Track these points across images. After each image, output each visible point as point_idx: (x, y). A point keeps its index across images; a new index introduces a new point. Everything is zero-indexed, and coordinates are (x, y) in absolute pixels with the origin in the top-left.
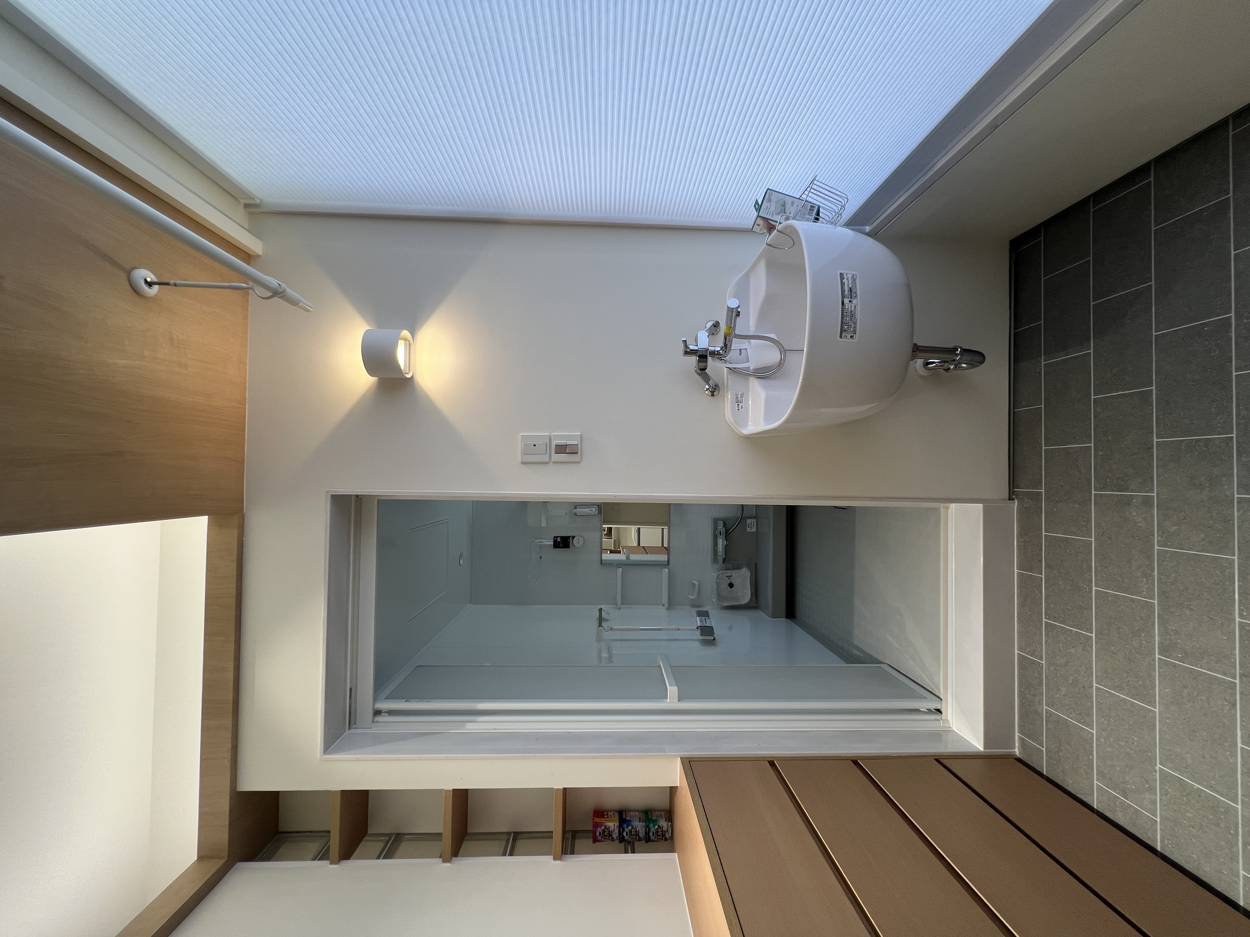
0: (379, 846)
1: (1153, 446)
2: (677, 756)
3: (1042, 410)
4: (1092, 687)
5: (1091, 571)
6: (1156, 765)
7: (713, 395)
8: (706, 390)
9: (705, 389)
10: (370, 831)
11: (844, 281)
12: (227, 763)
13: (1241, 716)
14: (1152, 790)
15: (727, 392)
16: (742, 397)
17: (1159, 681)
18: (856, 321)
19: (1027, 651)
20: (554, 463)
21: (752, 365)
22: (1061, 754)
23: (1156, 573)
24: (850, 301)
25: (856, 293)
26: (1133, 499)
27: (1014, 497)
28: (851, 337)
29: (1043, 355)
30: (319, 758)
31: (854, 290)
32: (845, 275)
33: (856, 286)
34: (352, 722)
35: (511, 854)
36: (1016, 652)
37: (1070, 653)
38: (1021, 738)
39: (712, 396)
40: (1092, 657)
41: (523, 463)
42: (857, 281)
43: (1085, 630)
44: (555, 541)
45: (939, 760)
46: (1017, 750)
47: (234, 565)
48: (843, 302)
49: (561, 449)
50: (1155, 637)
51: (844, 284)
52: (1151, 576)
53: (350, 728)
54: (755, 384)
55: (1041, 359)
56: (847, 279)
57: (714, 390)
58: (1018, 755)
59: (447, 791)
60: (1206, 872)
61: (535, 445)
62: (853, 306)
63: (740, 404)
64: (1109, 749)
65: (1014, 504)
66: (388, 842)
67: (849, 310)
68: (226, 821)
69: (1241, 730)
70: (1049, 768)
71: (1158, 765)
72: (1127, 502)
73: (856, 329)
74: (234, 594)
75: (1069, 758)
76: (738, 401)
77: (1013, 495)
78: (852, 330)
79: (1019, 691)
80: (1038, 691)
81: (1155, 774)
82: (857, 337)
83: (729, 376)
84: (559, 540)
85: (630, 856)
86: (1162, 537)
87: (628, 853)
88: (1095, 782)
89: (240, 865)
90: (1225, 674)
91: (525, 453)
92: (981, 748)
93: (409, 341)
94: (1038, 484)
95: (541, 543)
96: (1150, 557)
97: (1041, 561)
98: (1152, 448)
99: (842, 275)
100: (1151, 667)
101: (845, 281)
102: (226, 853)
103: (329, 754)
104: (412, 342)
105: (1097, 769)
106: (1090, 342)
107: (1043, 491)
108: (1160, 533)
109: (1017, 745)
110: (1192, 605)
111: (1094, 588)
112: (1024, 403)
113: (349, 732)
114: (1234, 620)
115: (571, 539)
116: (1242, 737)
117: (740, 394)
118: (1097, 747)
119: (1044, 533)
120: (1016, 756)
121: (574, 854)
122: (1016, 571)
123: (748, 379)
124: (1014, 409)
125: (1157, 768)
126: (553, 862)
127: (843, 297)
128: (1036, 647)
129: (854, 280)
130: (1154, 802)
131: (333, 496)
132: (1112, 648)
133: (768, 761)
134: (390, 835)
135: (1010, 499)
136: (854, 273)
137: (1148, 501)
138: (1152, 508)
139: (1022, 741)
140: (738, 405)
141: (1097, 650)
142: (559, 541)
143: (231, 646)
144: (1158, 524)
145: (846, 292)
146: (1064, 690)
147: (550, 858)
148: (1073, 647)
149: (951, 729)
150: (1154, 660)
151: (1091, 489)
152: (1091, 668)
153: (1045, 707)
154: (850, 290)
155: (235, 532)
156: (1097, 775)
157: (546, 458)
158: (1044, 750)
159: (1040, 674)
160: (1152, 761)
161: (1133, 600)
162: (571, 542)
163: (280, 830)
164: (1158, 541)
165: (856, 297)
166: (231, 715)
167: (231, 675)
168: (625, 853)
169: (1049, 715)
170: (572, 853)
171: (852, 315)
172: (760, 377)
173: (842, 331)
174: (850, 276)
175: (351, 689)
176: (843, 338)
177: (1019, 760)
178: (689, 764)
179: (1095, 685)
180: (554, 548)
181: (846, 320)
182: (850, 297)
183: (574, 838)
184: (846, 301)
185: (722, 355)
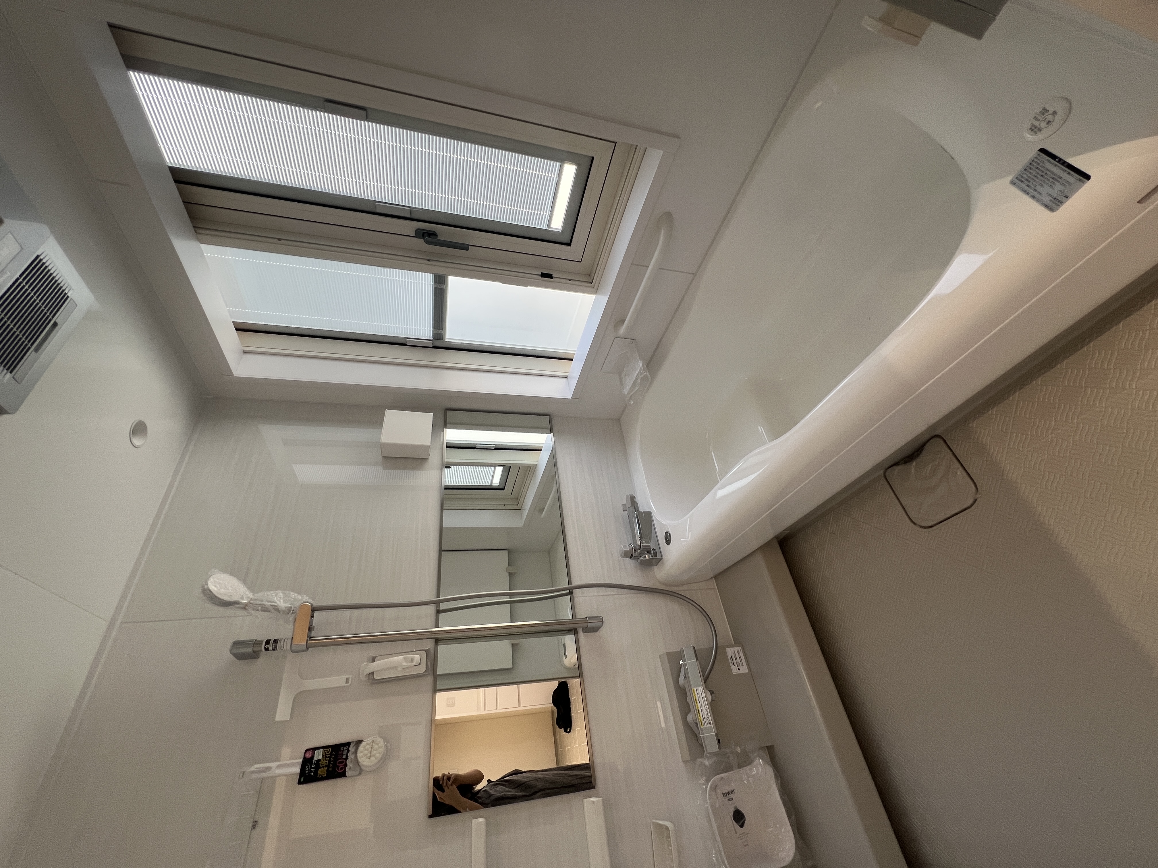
44: (307, 762)
84: (318, 755)
95: (264, 775)
115: (352, 749)
142: (319, 761)
162: (351, 756)
180: (300, 783)
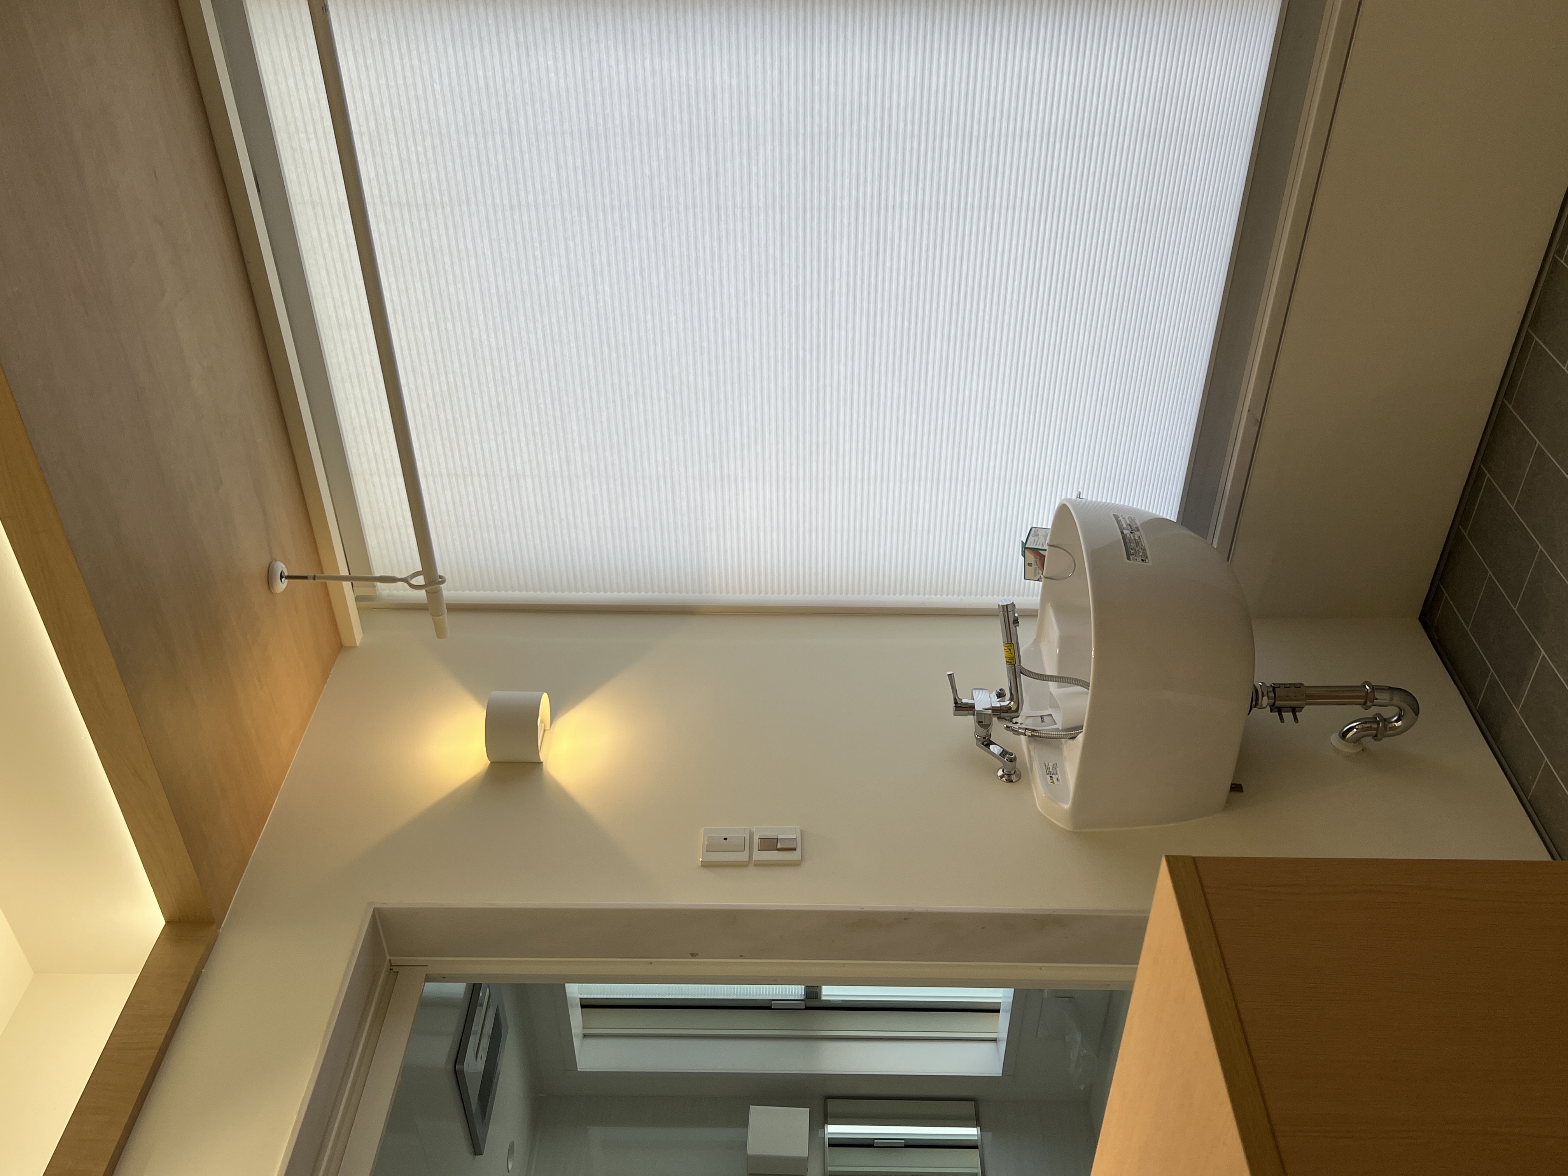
3: (1548, 765)
7: (1010, 781)
8: (1000, 778)
11: (1119, 519)
15: (1032, 768)
16: (1055, 768)
18: (1145, 547)
20: (755, 865)
21: (1059, 726)
24: (1132, 533)
28: (1143, 560)
29: (1512, 703)
32: (1120, 516)
39: (1010, 785)
41: (706, 865)
48: (1123, 533)
49: (769, 844)
55: (1514, 709)
57: (1012, 774)
61: (725, 839)
62: (1137, 536)
63: (1054, 776)
67: (1132, 538)
73: (1146, 553)
76: (1051, 773)
78: (1141, 554)
82: (1150, 561)
83: (1030, 746)
91: (708, 851)
99: (1116, 517)
106: (1536, 645)
112: (1530, 777)
117: (1051, 764)
123: (1059, 749)
127: (1122, 529)
131: (375, 909)
140: (1051, 777)
145: (1125, 526)
154: (1130, 526)
157: (743, 857)
165: (1138, 530)
171: (1138, 542)
173: (1129, 554)
174: (1126, 517)
176: (1132, 560)
181: (1131, 546)
182: (1131, 530)
184: (1127, 532)
185: (1012, 709)
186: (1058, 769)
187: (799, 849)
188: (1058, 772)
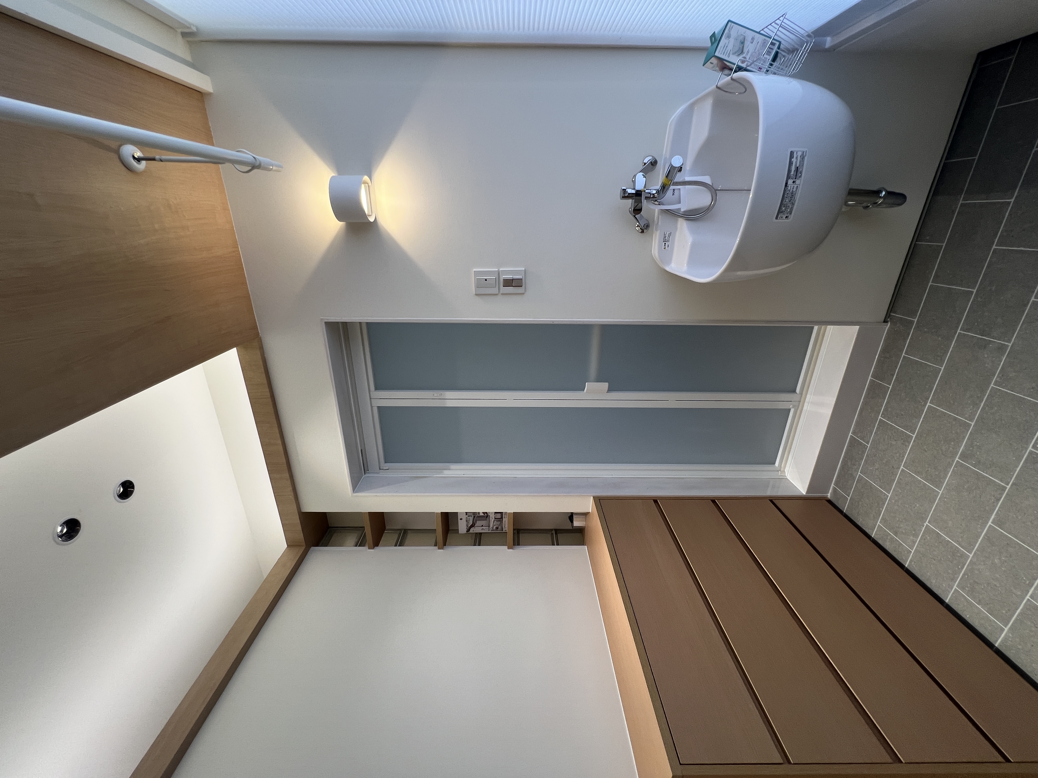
0: (395, 537)
1: (1028, 303)
2: (591, 496)
3: (942, 248)
4: (899, 468)
5: (931, 392)
6: (925, 522)
7: (643, 232)
8: (637, 227)
9: (637, 225)
10: (387, 528)
11: (792, 159)
12: (292, 497)
13: (1000, 507)
14: (916, 536)
15: (656, 230)
16: (669, 236)
17: (951, 475)
18: (795, 202)
19: (858, 435)
20: (502, 294)
21: (683, 207)
22: (860, 503)
23: (982, 404)
24: (794, 182)
25: (801, 173)
26: (989, 344)
27: (889, 319)
28: (787, 217)
29: (964, 193)
30: (350, 495)
31: (801, 170)
32: (795, 153)
33: (803, 165)
34: (366, 469)
35: (479, 545)
36: (850, 434)
37: (891, 444)
38: (834, 489)
39: (641, 233)
40: (907, 450)
41: (476, 295)
42: (806, 158)
43: (909, 431)
45: (772, 501)
46: (829, 494)
47: (264, 376)
48: (786, 183)
49: (508, 283)
50: (960, 447)
51: (792, 164)
52: (978, 405)
53: (365, 473)
54: (682, 224)
55: (961, 197)
56: (797, 158)
57: (645, 228)
58: (829, 497)
59: (437, 513)
60: (933, 584)
61: (486, 280)
62: (796, 186)
63: (667, 243)
64: (896, 507)
65: (887, 325)
66: (400, 534)
67: (791, 191)
68: (299, 528)
69: (996, 515)
70: (849, 509)
71: (927, 523)
72: (984, 345)
73: (793, 209)
74: (269, 396)
75: (865, 507)
76: (665, 240)
77: (888, 318)
78: (789, 210)
79: (843, 459)
80: (857, 463)
81: (922, 527)
82: (791, 217)
83: (660, 216)
85: (556, 547)
86: (1001, 379)
87: (555, 545)
88: (878, 523)
89: (313, 548)
90: (1001, 481)
91: (478, 286)
92: (805, 494)
93: (368, 184)
94: (913, 314)
96: (983, 392)
97: (893, 375)
98: (1026, 305)
99: (792, 153)
100: (950, 465)
101: (794, 160)
102: (304, 544)
103: (357, 492)
104: (370, 184)
105: (883, 516)
106: (1015, 191)
107: (916, 320)
108: (1001, 375)
109: (830, 491)
110: (999, 432)
111: (928, 404)
112: (928, 238)
113: (365, 476)
114: (1027, 449)
116: (994, 519)
117: (668, 233)
118: (888, 503)
119: (903, 354)
120: (828, 498)
121: (519, 545)
122: (870, 378)
123: (677, 220)
124: (916, 242)
125: (925, 525)
126: (508, 550)
127: (788, 177)
128: (867, 435)
129: (803, 157)
130: (914, 543)
131: (325, 322)
132: (925, 447)
133: (653, 500)
134: (400, 530)
135: (885, 321)
136: (805, 150)
137: (1002, 349)
138: (1003, 355)
139: (834, 490)
140: (665, 244)
141: (913, 446)
143: (276, 430)
144: (1002, 368)
145: (792, 173)
146: (877, 466)
147: (505, 548)
148: (895, 440)
149: (785, 477)
150: (953, 461)
151: (958, 328)
152: (903, 457)
153: (859, 473)
154: (797, 169)
155: (258, 353)
156: (881, 519)
157: (495, 291)
158: (849, 498)
159: (864, 452)
160: (924, 520)
161: (955, 419)
163: (330, 526)
164: (996, 381)
165: (800, 177)
166: (287, 471)
167: (281, 448)
168: (553, 544)
169: (860, 479)
170: (519, 544)
171: (793, 195)
172: (689, 219)
173: (780, 211)
174: (800, 154)
175: (361, 450)
176: (778, 219)
177: (829, 501)
178: (599, 501)
179: (902, 467)
181: (786, 201)
182: (794, 178)
183: (518, 533)
184: (790, 182)
185: (656, 197)
186: (670, 237)
187: (524, 286)
188: (670, 241)
